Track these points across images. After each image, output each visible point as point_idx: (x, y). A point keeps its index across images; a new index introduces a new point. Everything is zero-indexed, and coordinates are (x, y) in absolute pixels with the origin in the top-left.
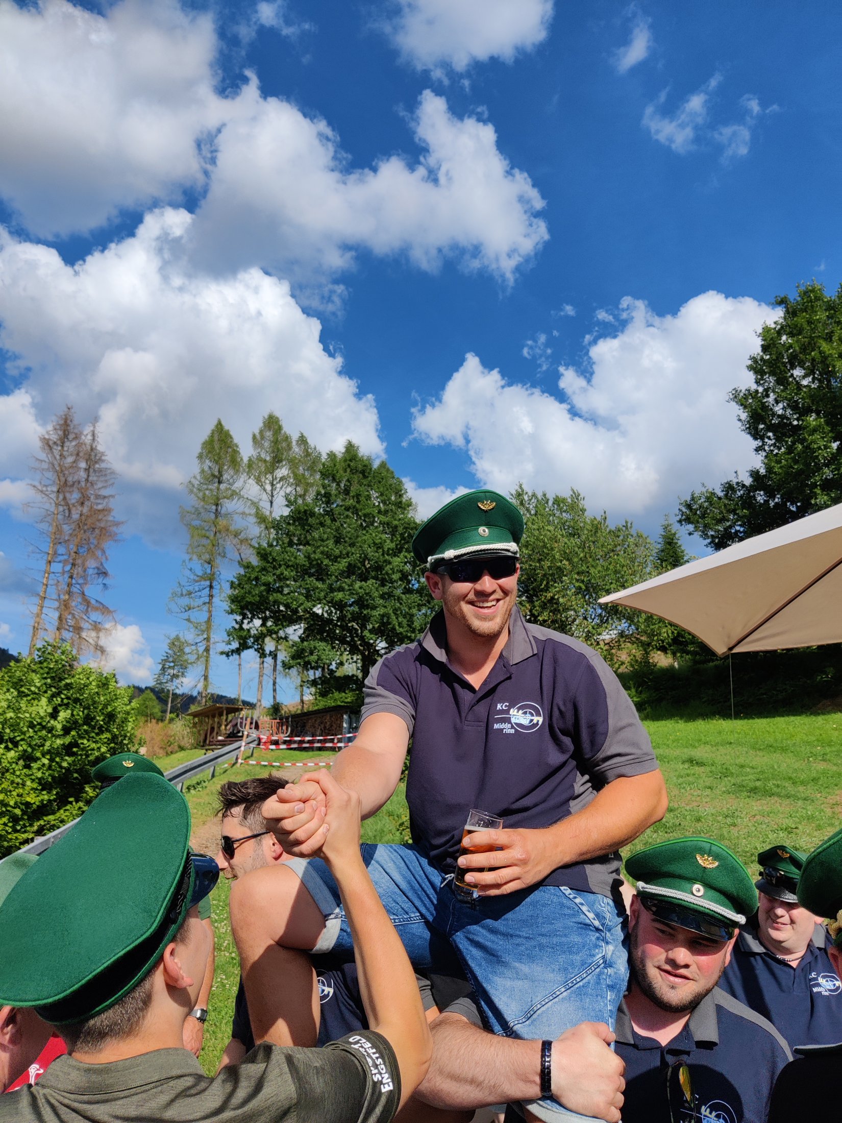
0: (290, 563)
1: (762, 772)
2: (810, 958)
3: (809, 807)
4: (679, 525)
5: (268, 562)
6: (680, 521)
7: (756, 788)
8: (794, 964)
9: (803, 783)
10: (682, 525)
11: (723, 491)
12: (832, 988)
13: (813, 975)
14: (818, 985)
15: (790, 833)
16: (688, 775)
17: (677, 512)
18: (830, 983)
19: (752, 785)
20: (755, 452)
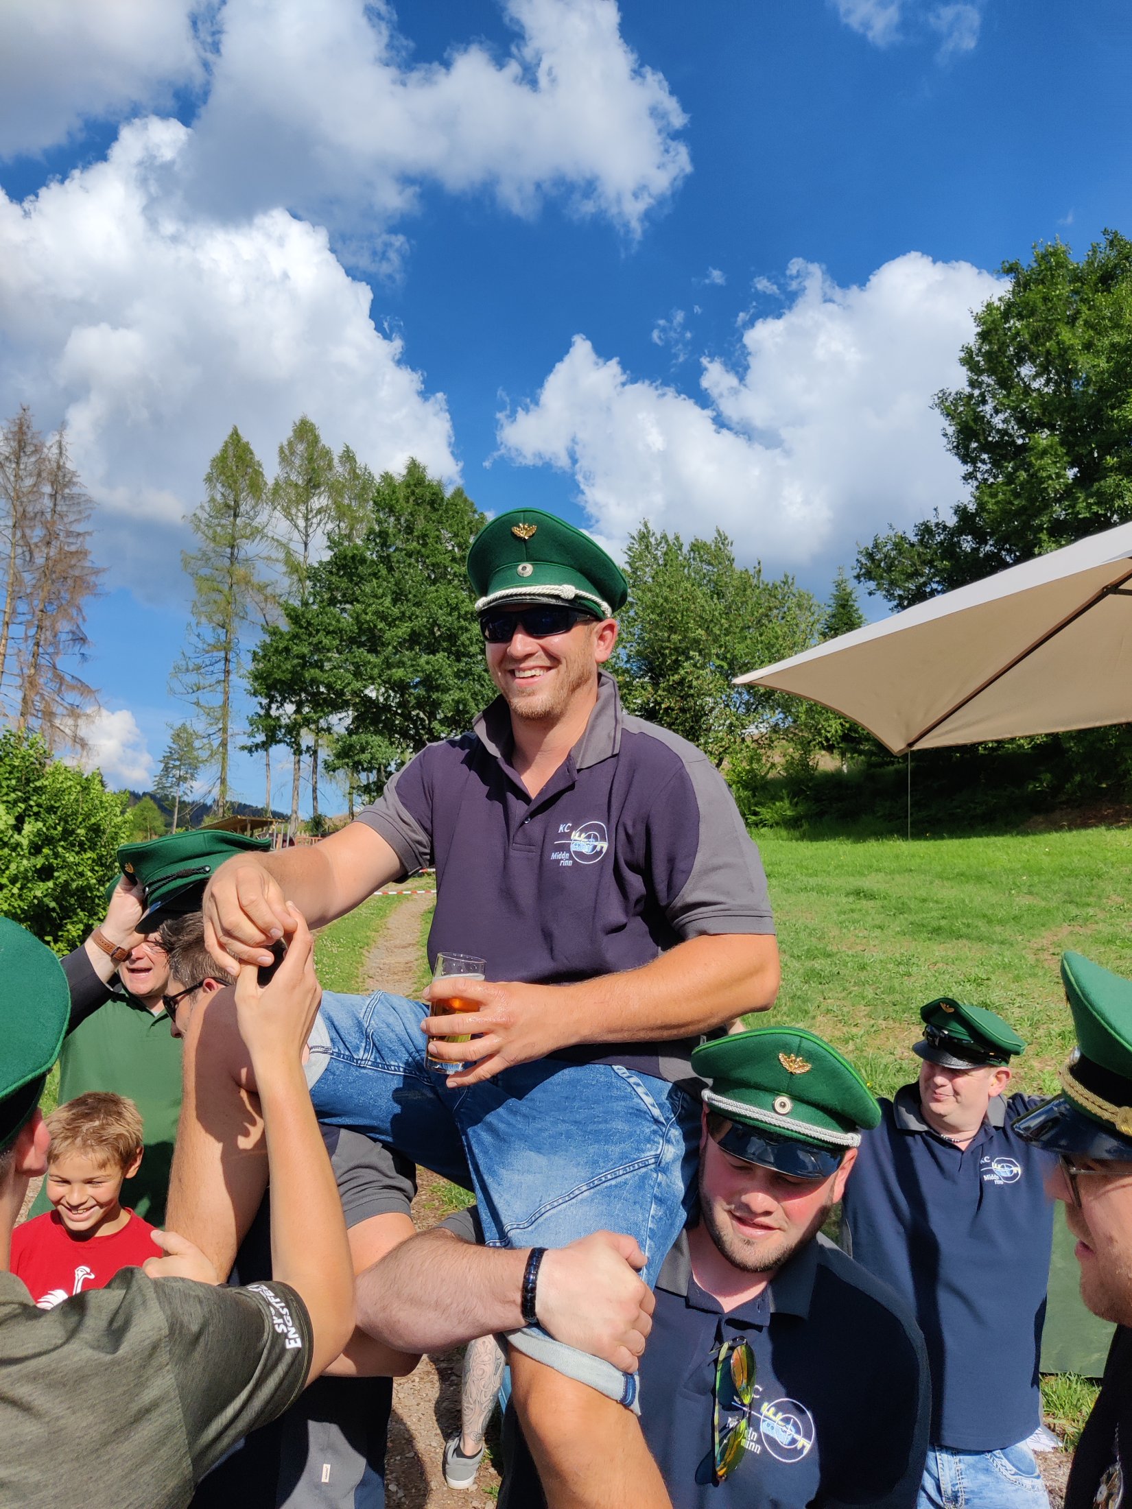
0: (331, 628)
1: (950, 908)
2: (982, 1139)
3: (1007, 953)
4: (856, 581)
5: (301, 627)
6: (858, 577)
7: (939, 928)
8: (963, 1146)
9: (1001, 922)
10: (860, 582)
11: (917, 535)
12: (1009, 1175)
13: (986, 1160)
14: (991, 1172)
15: (979, 985)
16: (852, 911)
17: (855, 564)
18: (1007, 1169)
19: (935, 924)
20: (963, 481)
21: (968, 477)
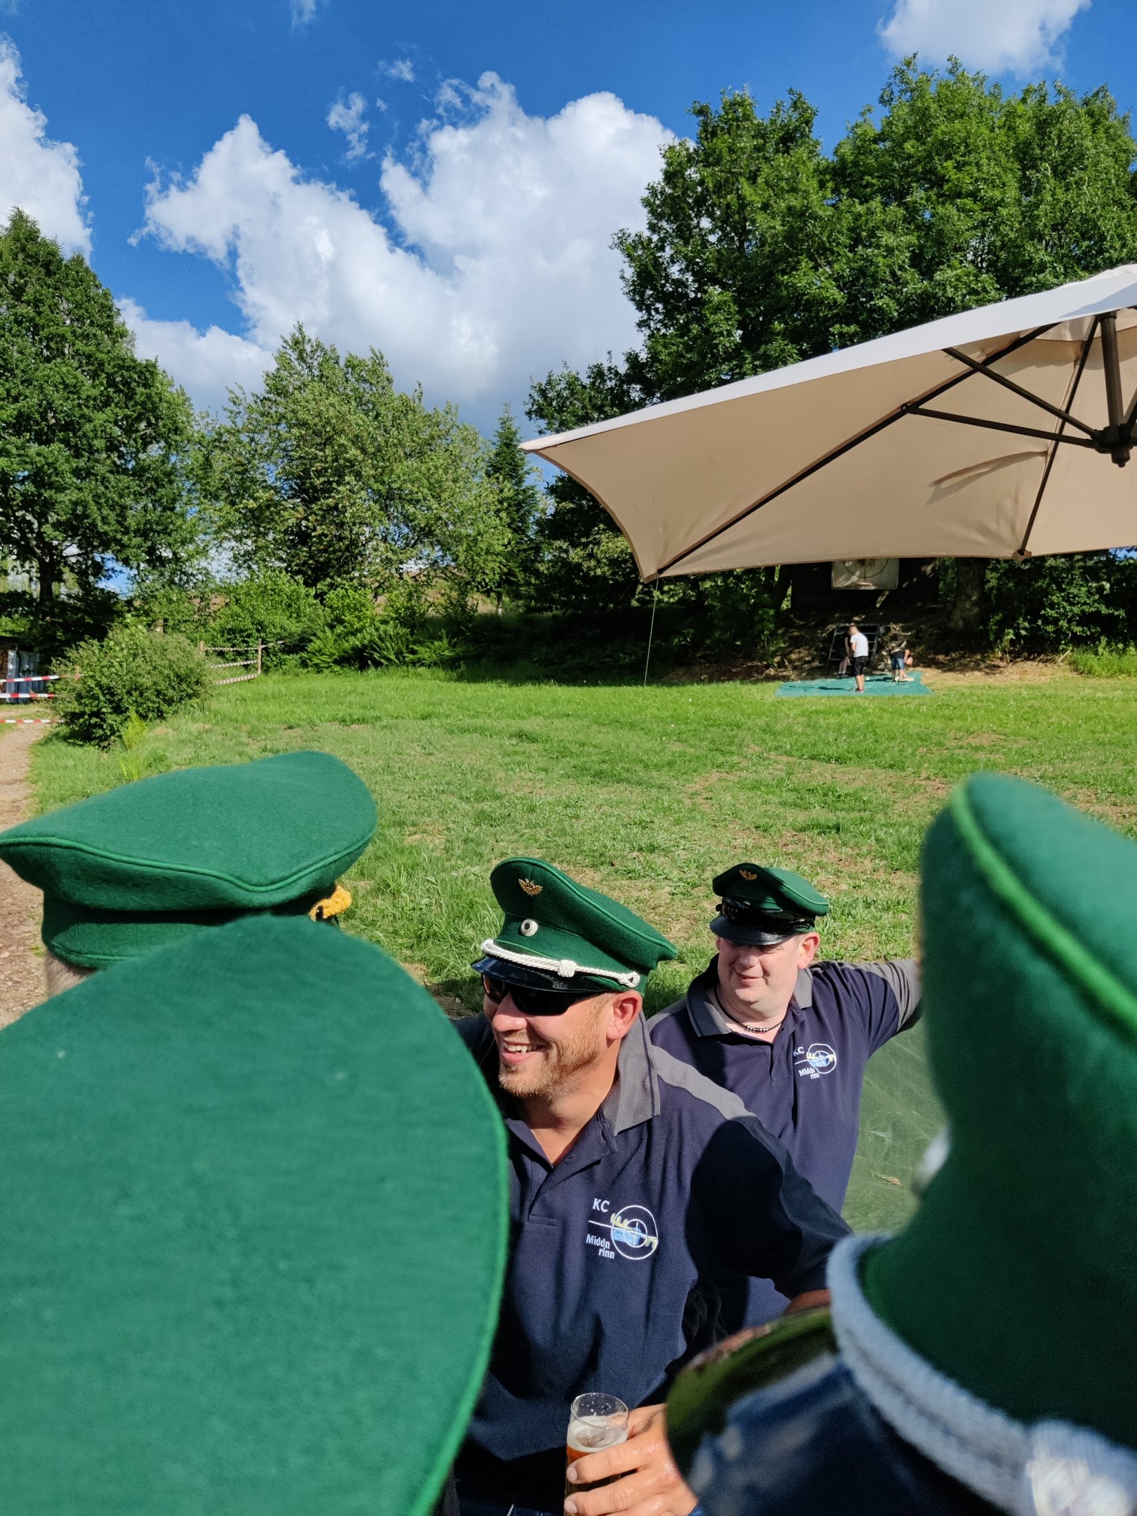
6: (529, 413)
7: (602, 772)
8: (771, 1037)
11: (589, 377)
12: (825, 1064)
13: (800, 1051)
14: (806, 1065)
16: (516, 753)
17: (527, 399)
18: (822, 1058)
19: (596, 767)
20: (637, 328)
21: (642, 324)
